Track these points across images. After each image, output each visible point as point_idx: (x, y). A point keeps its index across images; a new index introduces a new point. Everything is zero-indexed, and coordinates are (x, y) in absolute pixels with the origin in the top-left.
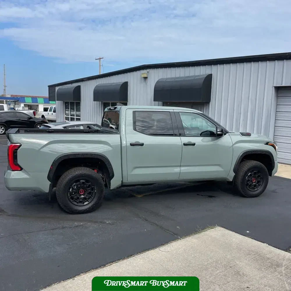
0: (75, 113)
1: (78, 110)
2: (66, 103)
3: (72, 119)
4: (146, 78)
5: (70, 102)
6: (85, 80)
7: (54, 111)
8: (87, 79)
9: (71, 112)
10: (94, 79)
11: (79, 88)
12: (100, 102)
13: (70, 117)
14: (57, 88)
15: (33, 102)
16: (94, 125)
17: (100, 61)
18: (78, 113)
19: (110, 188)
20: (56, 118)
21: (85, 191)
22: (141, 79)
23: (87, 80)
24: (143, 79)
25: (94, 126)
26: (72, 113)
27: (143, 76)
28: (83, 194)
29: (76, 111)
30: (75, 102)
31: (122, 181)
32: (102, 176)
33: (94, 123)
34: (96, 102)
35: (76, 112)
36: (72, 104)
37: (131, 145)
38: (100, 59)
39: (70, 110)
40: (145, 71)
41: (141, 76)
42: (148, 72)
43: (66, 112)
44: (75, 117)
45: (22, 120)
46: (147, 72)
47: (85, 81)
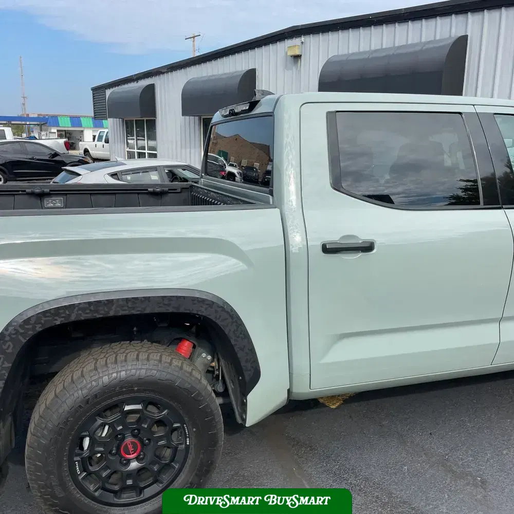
0: (145, 143)
1: (152, 136)
2: (127, 122)
3: (141, 155)
4: (297, 57)
5: (136, 120)
6: (163, 71)
7: (107, 141)
8: (168, 69)
9: (139, 142)
10: (181, 68)
11: (151, 88)
12: (197, 118)
13: (136, 150)
14: (108, 92)
15: (73, 126)
16: (185, 168)
17: (194, 41)
18: (152, 143)
19: (244, 420)
20: (109, 153)
21: (143, 445)
22: (286, 61)
23: (167, 72)
24: (290, 60)
25: (184, 170)
26: (141, 143)
27: (290, 53)
28: (139, 455)
29: (149, 138)
30: (145, 119)
31: (289, 390)
32: (212, 361)
33: (186, 163)
34: (187, 118)
35: (149, 142)
36: (139, 124)
37: (327, 249)
38: (194, 37)
39: (135, 138)
40: (296, 41)
41: (287, 54)
42: (302, 43)
43: (129, 141)
44: (146, 151)
45: (38, 160)
46: (299, 44)
47: (163, 73)
